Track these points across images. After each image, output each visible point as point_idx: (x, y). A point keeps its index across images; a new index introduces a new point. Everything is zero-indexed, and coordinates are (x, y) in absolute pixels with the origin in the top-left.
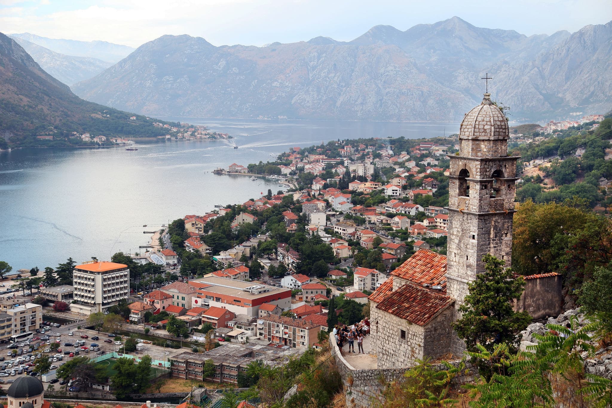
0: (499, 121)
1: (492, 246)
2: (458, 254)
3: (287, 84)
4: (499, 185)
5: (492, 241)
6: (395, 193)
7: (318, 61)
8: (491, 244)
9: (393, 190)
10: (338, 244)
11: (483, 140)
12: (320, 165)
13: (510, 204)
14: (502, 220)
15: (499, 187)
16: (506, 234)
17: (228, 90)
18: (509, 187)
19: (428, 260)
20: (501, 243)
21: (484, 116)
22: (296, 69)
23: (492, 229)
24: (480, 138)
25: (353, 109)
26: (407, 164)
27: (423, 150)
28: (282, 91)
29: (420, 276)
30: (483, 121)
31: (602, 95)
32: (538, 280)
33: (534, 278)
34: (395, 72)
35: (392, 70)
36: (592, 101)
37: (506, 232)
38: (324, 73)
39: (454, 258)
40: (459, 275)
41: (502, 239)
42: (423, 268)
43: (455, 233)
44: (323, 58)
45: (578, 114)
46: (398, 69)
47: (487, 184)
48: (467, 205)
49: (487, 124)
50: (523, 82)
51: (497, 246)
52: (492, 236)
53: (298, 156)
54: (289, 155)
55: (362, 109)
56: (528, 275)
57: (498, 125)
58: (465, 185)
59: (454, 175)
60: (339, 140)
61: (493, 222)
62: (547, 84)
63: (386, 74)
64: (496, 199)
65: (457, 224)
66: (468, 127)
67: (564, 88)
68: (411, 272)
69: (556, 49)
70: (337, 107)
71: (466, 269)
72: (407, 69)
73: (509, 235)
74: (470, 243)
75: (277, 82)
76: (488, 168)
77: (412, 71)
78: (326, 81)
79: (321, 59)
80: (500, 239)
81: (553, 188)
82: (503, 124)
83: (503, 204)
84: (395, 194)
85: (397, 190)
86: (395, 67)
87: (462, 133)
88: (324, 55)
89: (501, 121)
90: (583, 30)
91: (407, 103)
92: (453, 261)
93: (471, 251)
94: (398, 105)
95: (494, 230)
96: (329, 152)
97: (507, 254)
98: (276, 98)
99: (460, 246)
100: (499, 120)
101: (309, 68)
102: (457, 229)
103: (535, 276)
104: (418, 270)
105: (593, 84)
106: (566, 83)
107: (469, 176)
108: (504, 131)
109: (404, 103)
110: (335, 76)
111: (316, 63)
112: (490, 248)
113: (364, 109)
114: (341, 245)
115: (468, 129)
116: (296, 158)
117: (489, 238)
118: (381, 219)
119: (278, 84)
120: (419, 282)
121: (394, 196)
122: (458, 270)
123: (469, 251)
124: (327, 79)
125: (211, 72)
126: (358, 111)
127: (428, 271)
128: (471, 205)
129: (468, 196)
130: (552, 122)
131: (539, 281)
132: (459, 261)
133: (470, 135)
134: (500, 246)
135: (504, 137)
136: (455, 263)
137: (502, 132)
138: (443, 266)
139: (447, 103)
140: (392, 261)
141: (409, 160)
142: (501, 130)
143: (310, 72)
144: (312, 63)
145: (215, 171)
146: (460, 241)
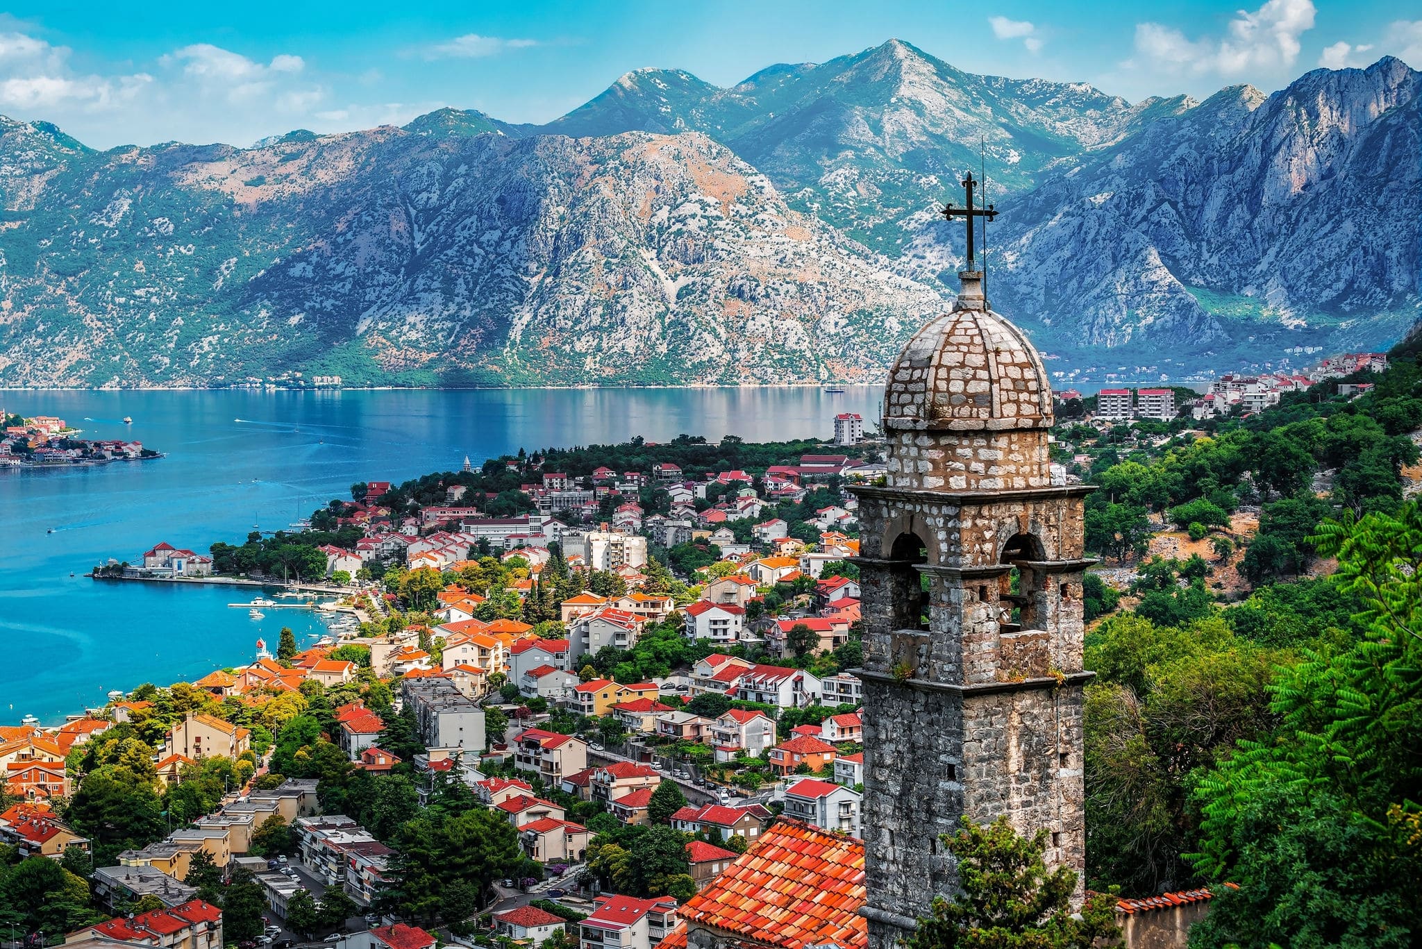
0: (1016, 365)
1: (1016, 799)
2: (901, 835)
3: (339, 269)
4: (1030, 588)
5: (1014, 785)
6: (720, 633)
7: (442, 190)
8: (1013, 793)
9: (715, 622)
10: (530, 814)
11: (966, 434)
12: (459, 540)
13: (1071, 650)
14: (1045, 707)
15: (1030, 593)
16: (1063, 756)
17: (137, 293)
18: (1064, 593)
19: (805, 861)
20: (1047, 788)
21: (964, 349)
22: (369, 219)
23: (1014, 741)
24: (956, 425)
25: (567, 348)
26: (756, 530)
27: (813, 481)
28: (323, 294)
29: (777, 915)
30: (963, 365)
31: (1378, 290)
32: (1178, 913)
33: (1166, 907)
34: (705, 222)
35: (693, 216)
36: (1347, 309)
37: (1061, 751)
38: (463, 228)
39: (890, 849)
40: (908, 909)
41: (1049, 777)
42: (790, 888)
43: (888, 761)
44: (461, 180)
45: (1309, 350)
46: (715, 213)
47: (986, 583)
48: (923, 660)
49: (974, 378)
50: (1128, 250)
51: (1032, 798)
52: (1013, 766)
53: (383, 512)
54: (352, 511)
55: (599, 349)
56: (1144, 898)
57: (1014, 381)
58: (913, 590)
59: (873, 556)
60: (522, 453)
61: (1014, 715)
62: (1206, 255)
63: (674, 228)
64: (1021, 634)
65: (894, 730)
66: (911, 387)
67: (1259, 268)
68: (747, 905)
69: (1224, 143)
70: (513, 344)
71: (933, 886)
72: (743, 210)
73: (1072, 759)
74: (940, 793)
75: (303, 264)
76: (990, 529)
77: (760, 217)
78: (471, 254)
79: (454, 184)
80: (1045, 778)
81: (1244, 596)
82: (1029, 374)
83: (1045, 652)
84: (720, 636)
85: (725, 622)
86: (704, 206)
87: (892, 409)
88: (463, 169)
89: (1022, 366)
90: (1302, 86)
91: (750, 323)
92: (884, 859)
93: (944, 821)
94: (722, 331)
95: (1019, 745)
96: (492, 497)
97: (1069, 827)
98: (302, 315)
99: (909, 808)
100: (1016, 361)
101: (413, 212)
102: (893, 747)
103: (1167, 899)
104: (771, 897)
105: (1346, 255)
106: (1265, 252)
107: (924, 560)
108: (1035, 398)
109: (741, 323)
110: (502, 239)
111: (435, 197)
112: (1009, 807)
113: (604, 345)
114: (538, 818)
115: (913, 393)
116: (376, 520)
117: (1006, 773)
118: (677, 721)
119: (309, 268)
120: (777, 938)
121: (718, 641)
122: (905, 888)
123: (939, 821)
124: (476, 250)
125: (81, 235)
126: (585, 355)
127: (807, 901)
128: (938, 658)
129: (926, 628)
130: (1229, 379)
131: (1183, 914)
132: (905, 859)
133: (922, 414)
134: (1044, 801)
135: (1036, 421)
136: (893, 868)
137: (1029, 402)
138: (857, 878)
139: (882, 321)
140: (721, 867)
141: (766, 516)
142: (1024, 396)
143: (416, 226)
144: (424, 195)
145: (96, 571)
146: (905, 791)
